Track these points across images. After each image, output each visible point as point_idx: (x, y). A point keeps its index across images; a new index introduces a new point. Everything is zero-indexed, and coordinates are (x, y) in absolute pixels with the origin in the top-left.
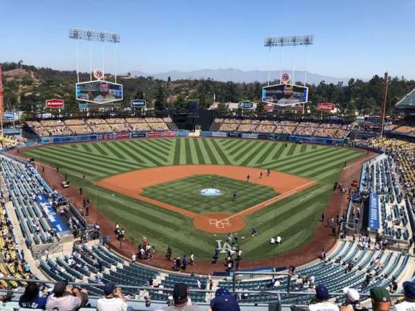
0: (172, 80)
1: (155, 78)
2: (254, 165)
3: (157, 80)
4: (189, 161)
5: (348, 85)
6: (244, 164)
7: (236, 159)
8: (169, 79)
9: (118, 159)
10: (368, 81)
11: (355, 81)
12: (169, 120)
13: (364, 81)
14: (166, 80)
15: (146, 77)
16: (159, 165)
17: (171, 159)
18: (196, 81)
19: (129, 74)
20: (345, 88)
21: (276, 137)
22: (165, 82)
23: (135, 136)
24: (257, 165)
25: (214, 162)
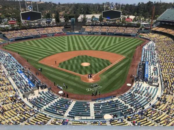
0: (61, 4)
2: (101, 49)
4: (75, 49)
5: (137, 5)
6: (97, 49)
7: (94, 47)
9: (45, 49)
10: (146, 3)
11: (141, 3)
12: (63, 27)
13: (145, 3)
14: (58, 4)
15: (48, 2)
16: (63, 51)
18: (72, 5)
20: (136, 7)
21: (108, 34)
22: (57, 5)
24: (102, 49)
25: (85, 49)
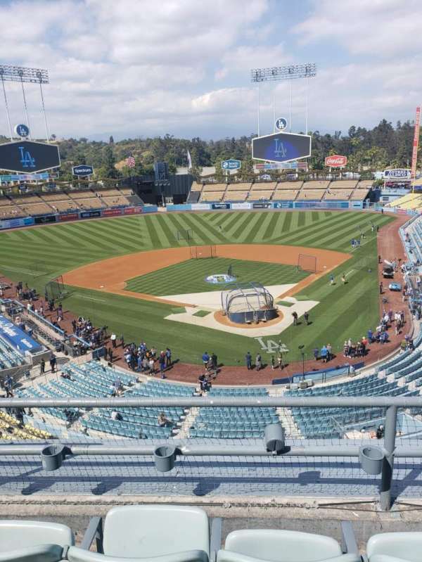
0: (115, 141)
1: (90, 140)
2: (261, 241)
3: (94, 143)
5: (347, 135)
6: (248, 241)
7: (236, 235)
8: (112, 139)
9: (74, 247)
11: (356, 129)
12: (128, 191)
13: (368, 129)
14: (108, 141)
15: (78, 140)
17: (147, 241)
18: (150, 141)
19: (54, 136)
22: (106, 144)
23: (84, 215)
24: (266, 241)
